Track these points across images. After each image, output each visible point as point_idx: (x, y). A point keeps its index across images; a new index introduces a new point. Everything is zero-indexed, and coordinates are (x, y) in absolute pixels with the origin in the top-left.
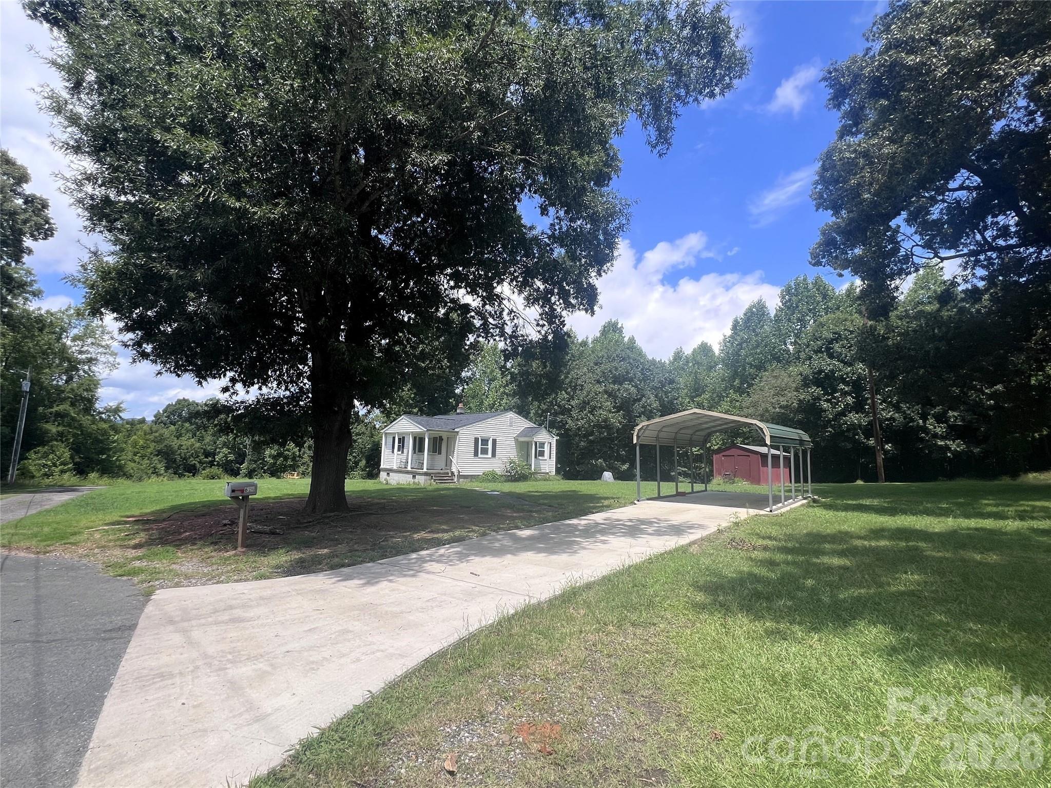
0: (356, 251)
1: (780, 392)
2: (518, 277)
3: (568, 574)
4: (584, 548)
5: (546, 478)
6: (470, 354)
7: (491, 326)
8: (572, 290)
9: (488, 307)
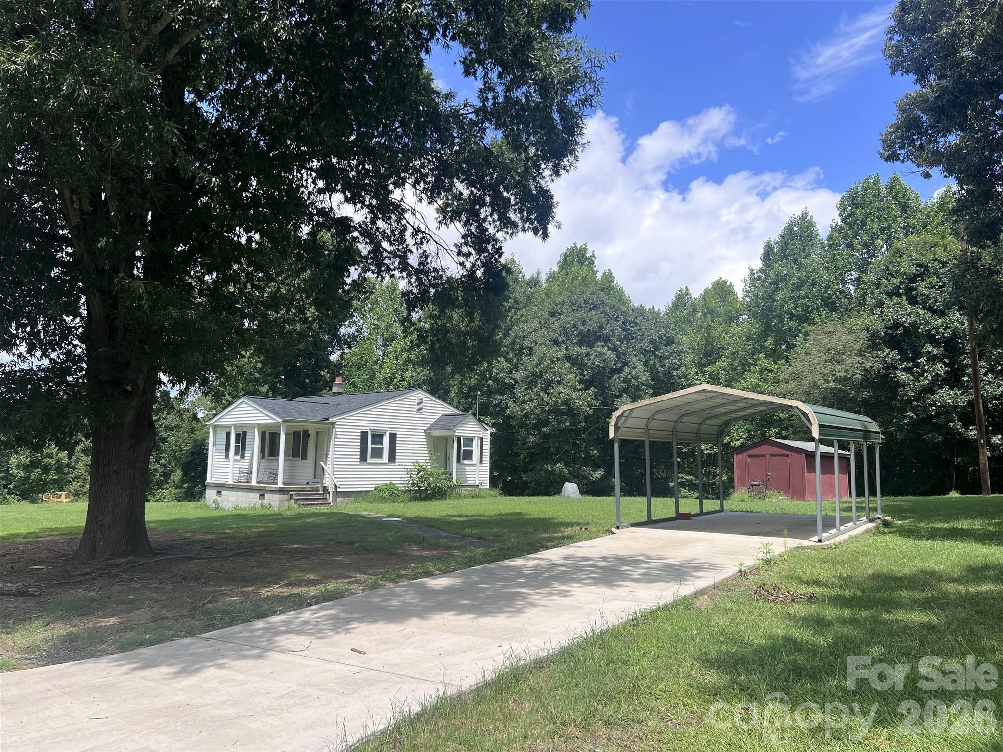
0: (159, 128)
1: (836, 357)
2: (427, 175)
3: (506, 646)
4: (534, 605)
5: (475, 492)
6: (351, 299)
7: (385, 254)
8: (512, 198)
9: (380, 223)
